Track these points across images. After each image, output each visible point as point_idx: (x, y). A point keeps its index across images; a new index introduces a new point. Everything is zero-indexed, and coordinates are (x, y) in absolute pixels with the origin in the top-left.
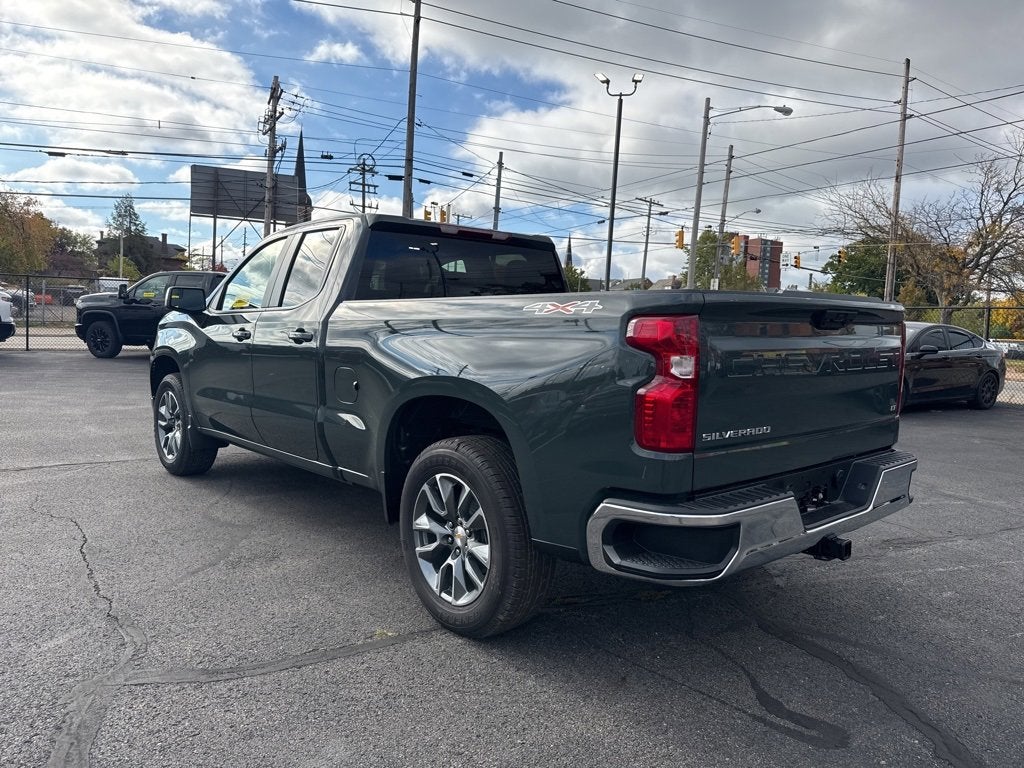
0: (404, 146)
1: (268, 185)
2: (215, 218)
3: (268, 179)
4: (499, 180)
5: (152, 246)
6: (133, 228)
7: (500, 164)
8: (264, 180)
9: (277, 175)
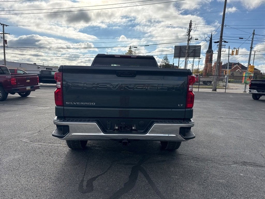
0: (220, 33)
1: (187, 49)
2: (179, 58)
3: (187, 47)
4: (253, 39)
5: (171, 66)
6: (167, 62)
7: (254, 34)
8: (186, 47)
9: (189, 46)
